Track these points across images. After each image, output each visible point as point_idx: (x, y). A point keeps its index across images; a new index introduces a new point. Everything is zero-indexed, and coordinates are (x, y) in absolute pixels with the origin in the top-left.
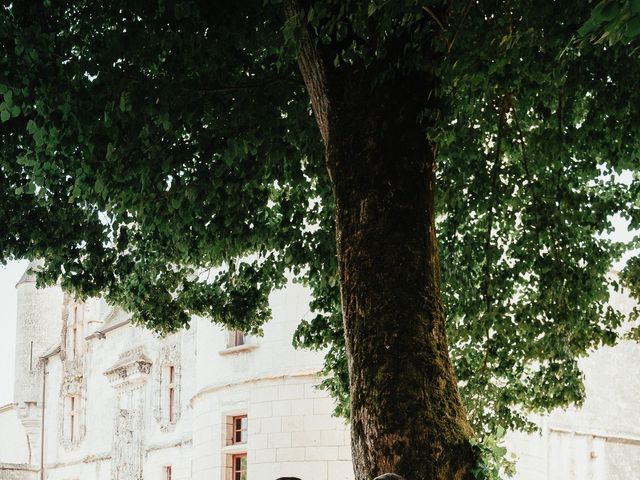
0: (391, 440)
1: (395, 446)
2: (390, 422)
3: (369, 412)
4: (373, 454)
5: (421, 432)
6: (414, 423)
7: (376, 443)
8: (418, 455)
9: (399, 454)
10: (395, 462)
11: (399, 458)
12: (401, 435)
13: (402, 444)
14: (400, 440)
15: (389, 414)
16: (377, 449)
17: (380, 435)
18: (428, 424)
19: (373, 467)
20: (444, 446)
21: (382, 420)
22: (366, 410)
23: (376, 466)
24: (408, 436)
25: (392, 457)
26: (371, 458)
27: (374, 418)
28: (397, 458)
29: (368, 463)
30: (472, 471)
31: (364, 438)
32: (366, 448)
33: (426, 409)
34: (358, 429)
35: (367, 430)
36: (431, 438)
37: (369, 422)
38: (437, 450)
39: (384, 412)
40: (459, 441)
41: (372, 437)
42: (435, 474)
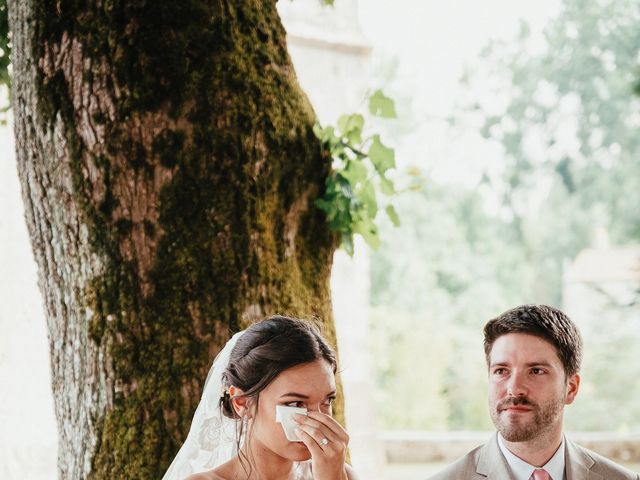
0: (149, 127)
1: (159, 144)
2: (149, 79)
3: (87, 52)
4: (101, 162)
5: (222, 109)
6: (205, 85)
7: (112, 134)
8: (217, 168)
9: (168, 163)
10: (158, 185)
11: (169, 174)
12: (174, 115)
13: (178, 138)
14: (173, 127)
15: (144, 60)
16: (112, 150)
17: (122, 114)
18: (237, 87)
19: (99, 196)
20: (270, 143)
21: (126, 73)
22: (78, 46)
23: (109, 194)
24: (192, 119)
25: (150, 171)
26: (94, 173)
27: (104, 68)
28: (164, 175)
29: (82, 185)
30: (322, 204)
31: (72, 118)
32: (78, 147)
33: (230, 47)
34: (54, 97)
35: (82, 97)
36: (243, 124)
37: (89, 78)
38: (256, 154)
39: (131, 55)
40: (298, 130)
41: (99, 117)
42: (253, 214)
